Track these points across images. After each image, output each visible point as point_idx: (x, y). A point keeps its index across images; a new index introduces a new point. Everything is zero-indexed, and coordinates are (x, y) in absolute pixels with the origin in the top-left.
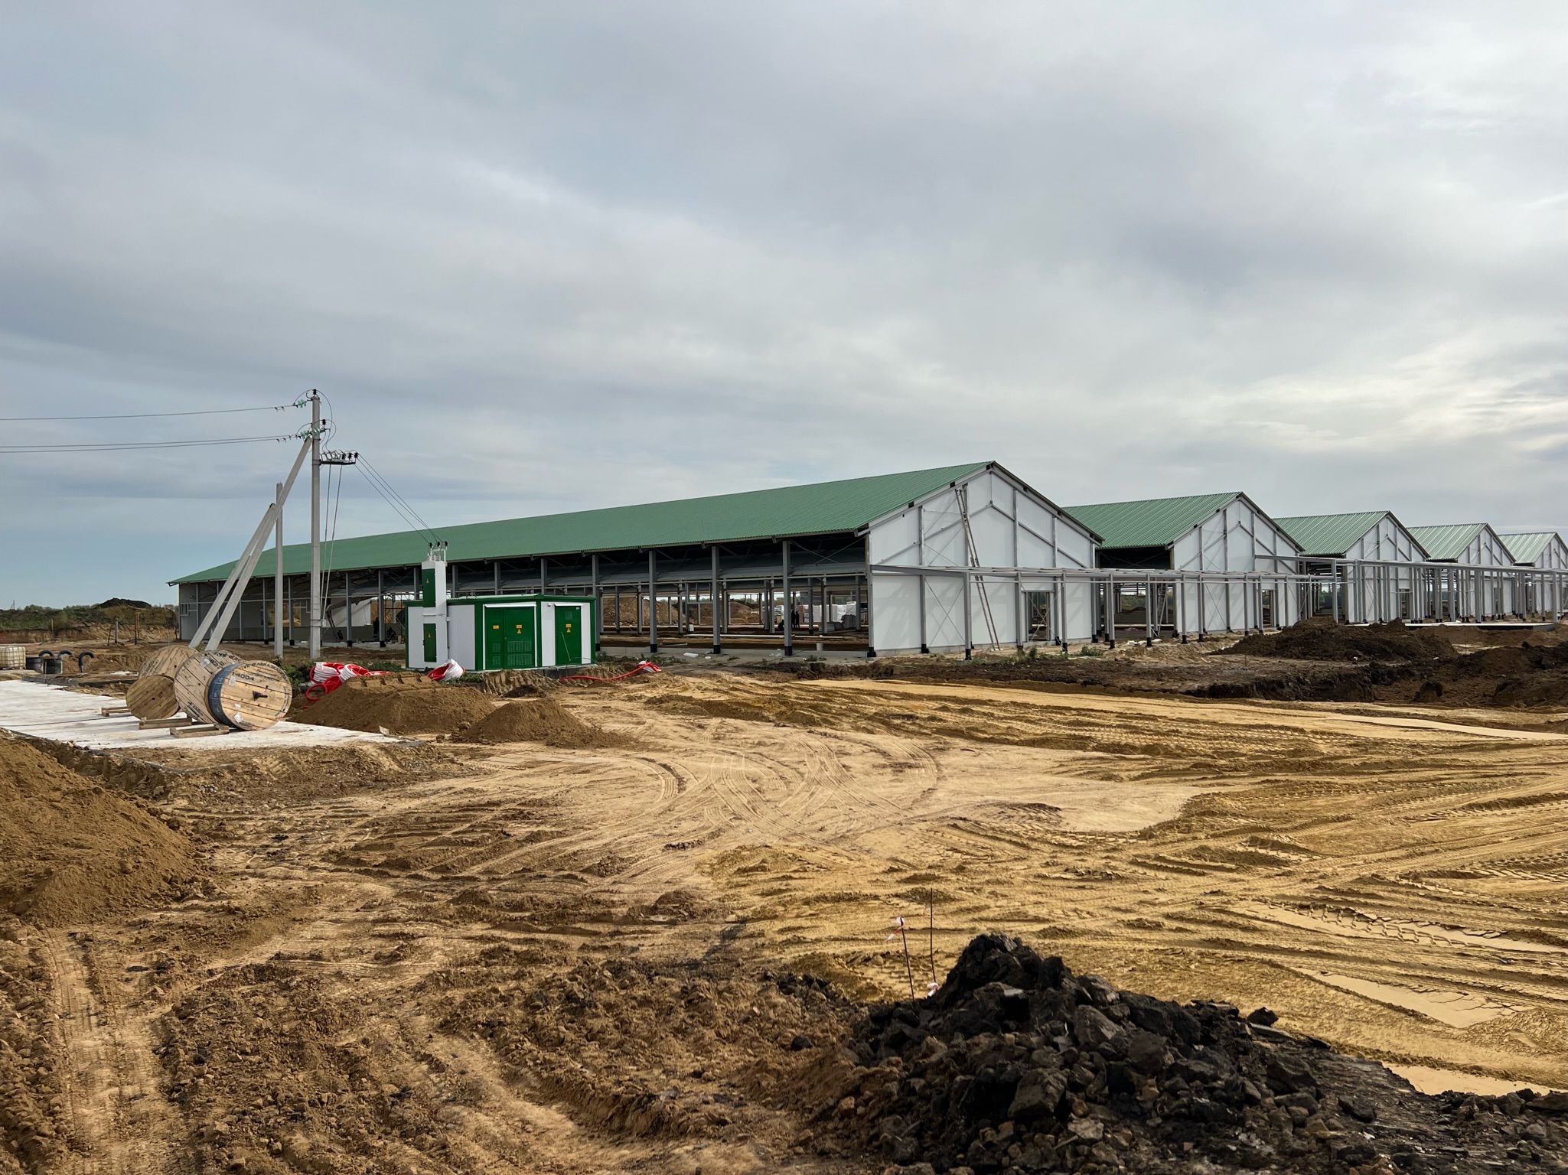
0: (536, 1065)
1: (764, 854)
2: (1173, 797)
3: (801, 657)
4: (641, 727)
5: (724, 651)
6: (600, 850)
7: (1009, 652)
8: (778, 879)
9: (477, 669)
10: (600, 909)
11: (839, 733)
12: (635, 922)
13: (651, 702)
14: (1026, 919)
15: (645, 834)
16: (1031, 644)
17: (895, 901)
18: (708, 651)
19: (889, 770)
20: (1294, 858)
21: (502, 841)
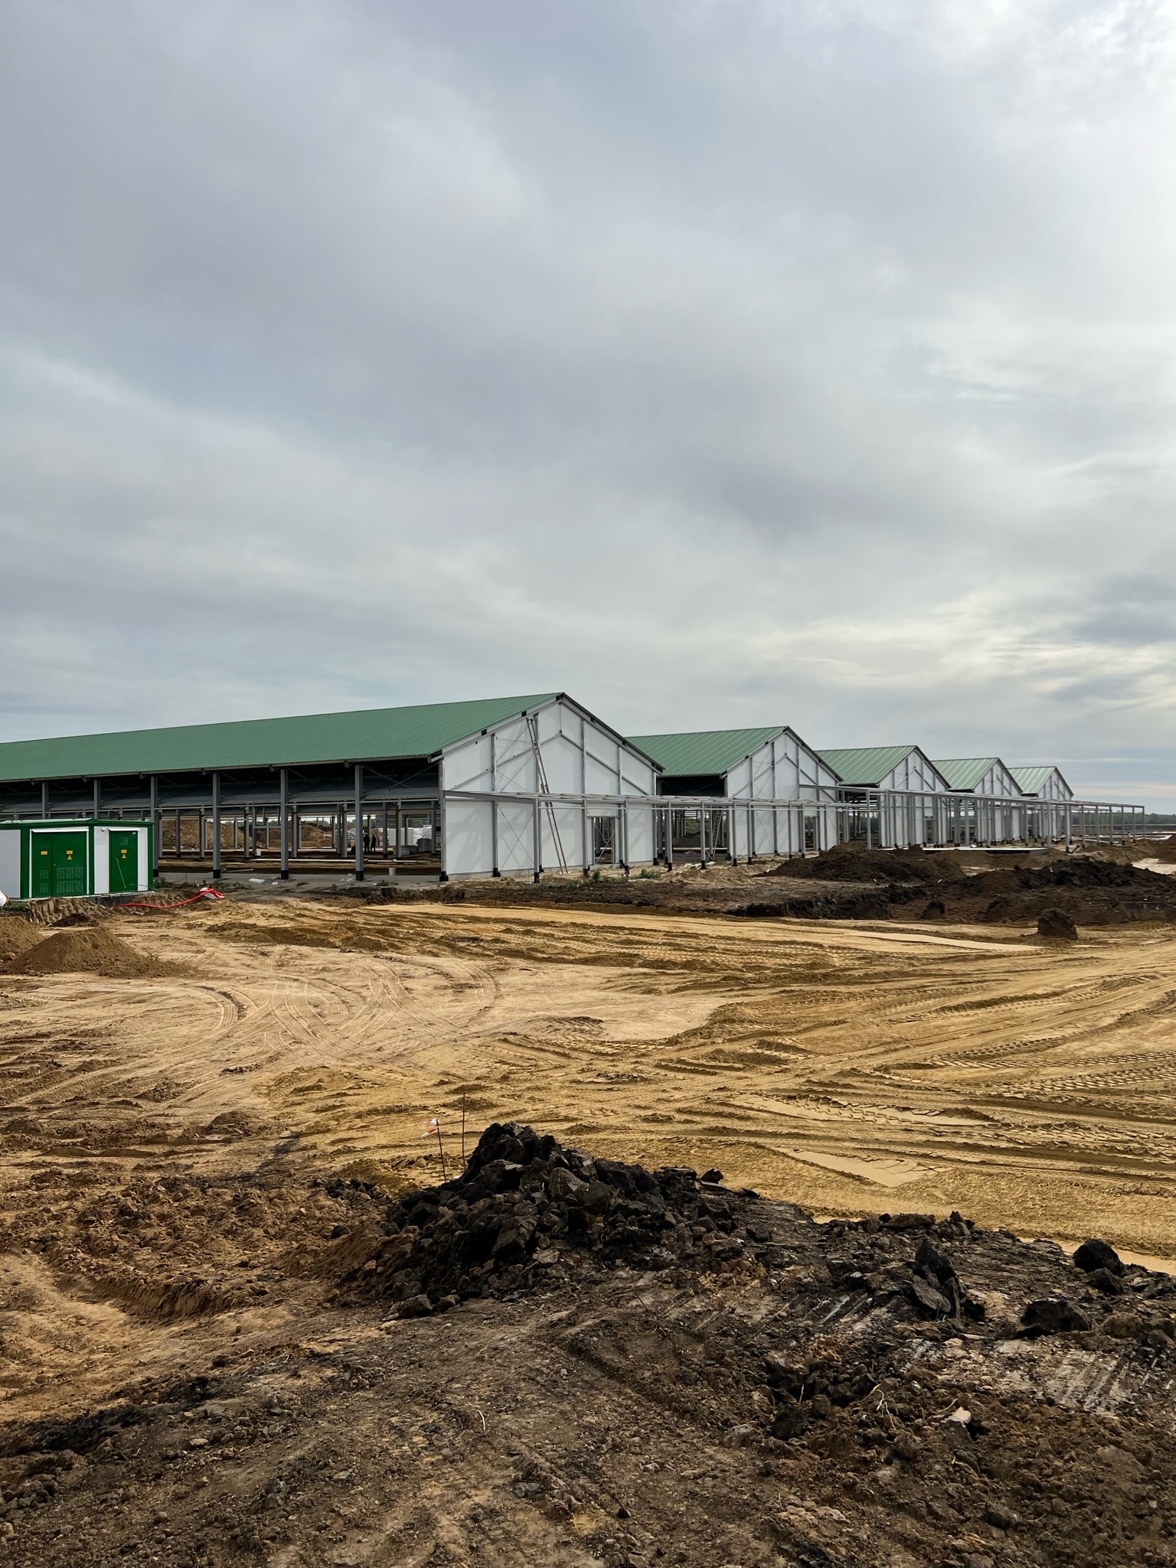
0: (89, 1270)
1: (322, 1074)
2: (703, 1007)
3: (372, 882)
4: (200, 956)
5: (292, 876)
6: (155, 1077)
7: (574, 875)
8: (332, 1096)
9: (22, 897)
10: (155, 1132)
11: (404, 957)
12: (190, 1143)
13: (212, 929)
14: (558, 1120)
15: (202, 1061)
16: (596, 867)
17: (443, 1110)
18: (274, 876)
19: (450, 991)
20: (793, 1057)
21: (52, 1071)
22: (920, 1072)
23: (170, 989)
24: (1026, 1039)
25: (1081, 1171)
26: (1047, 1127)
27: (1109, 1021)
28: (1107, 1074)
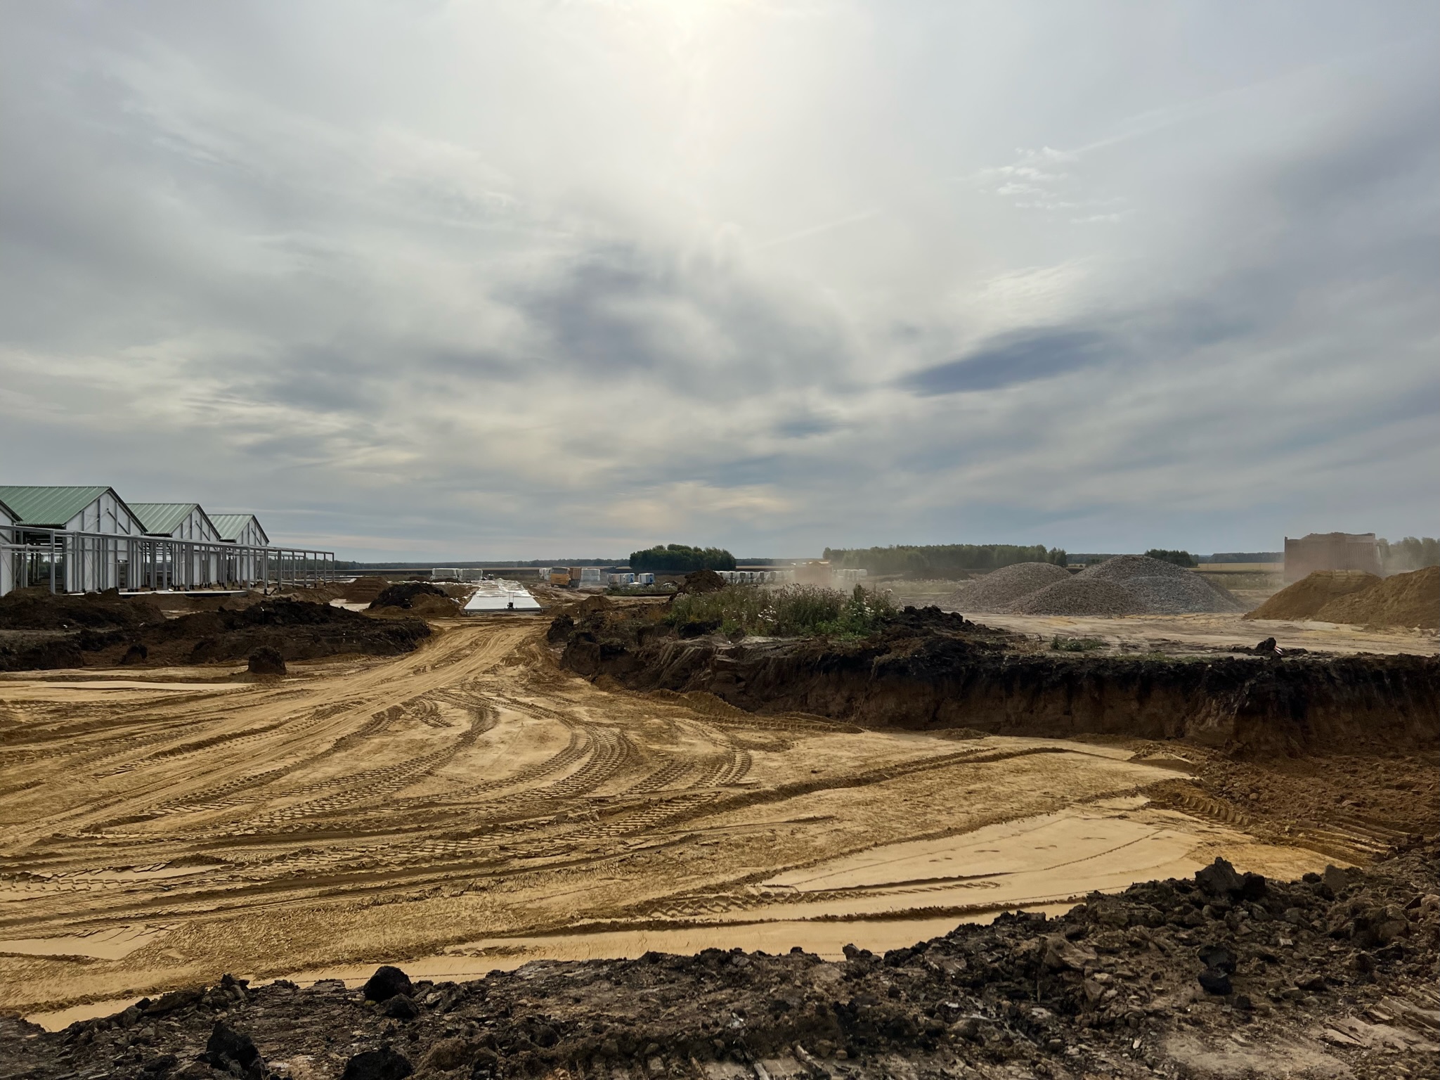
22: (137, 825)
24: (249, 774)
25: (321, 895)
26: (282, 858)
27: (327, 746)
28: (331, 797)
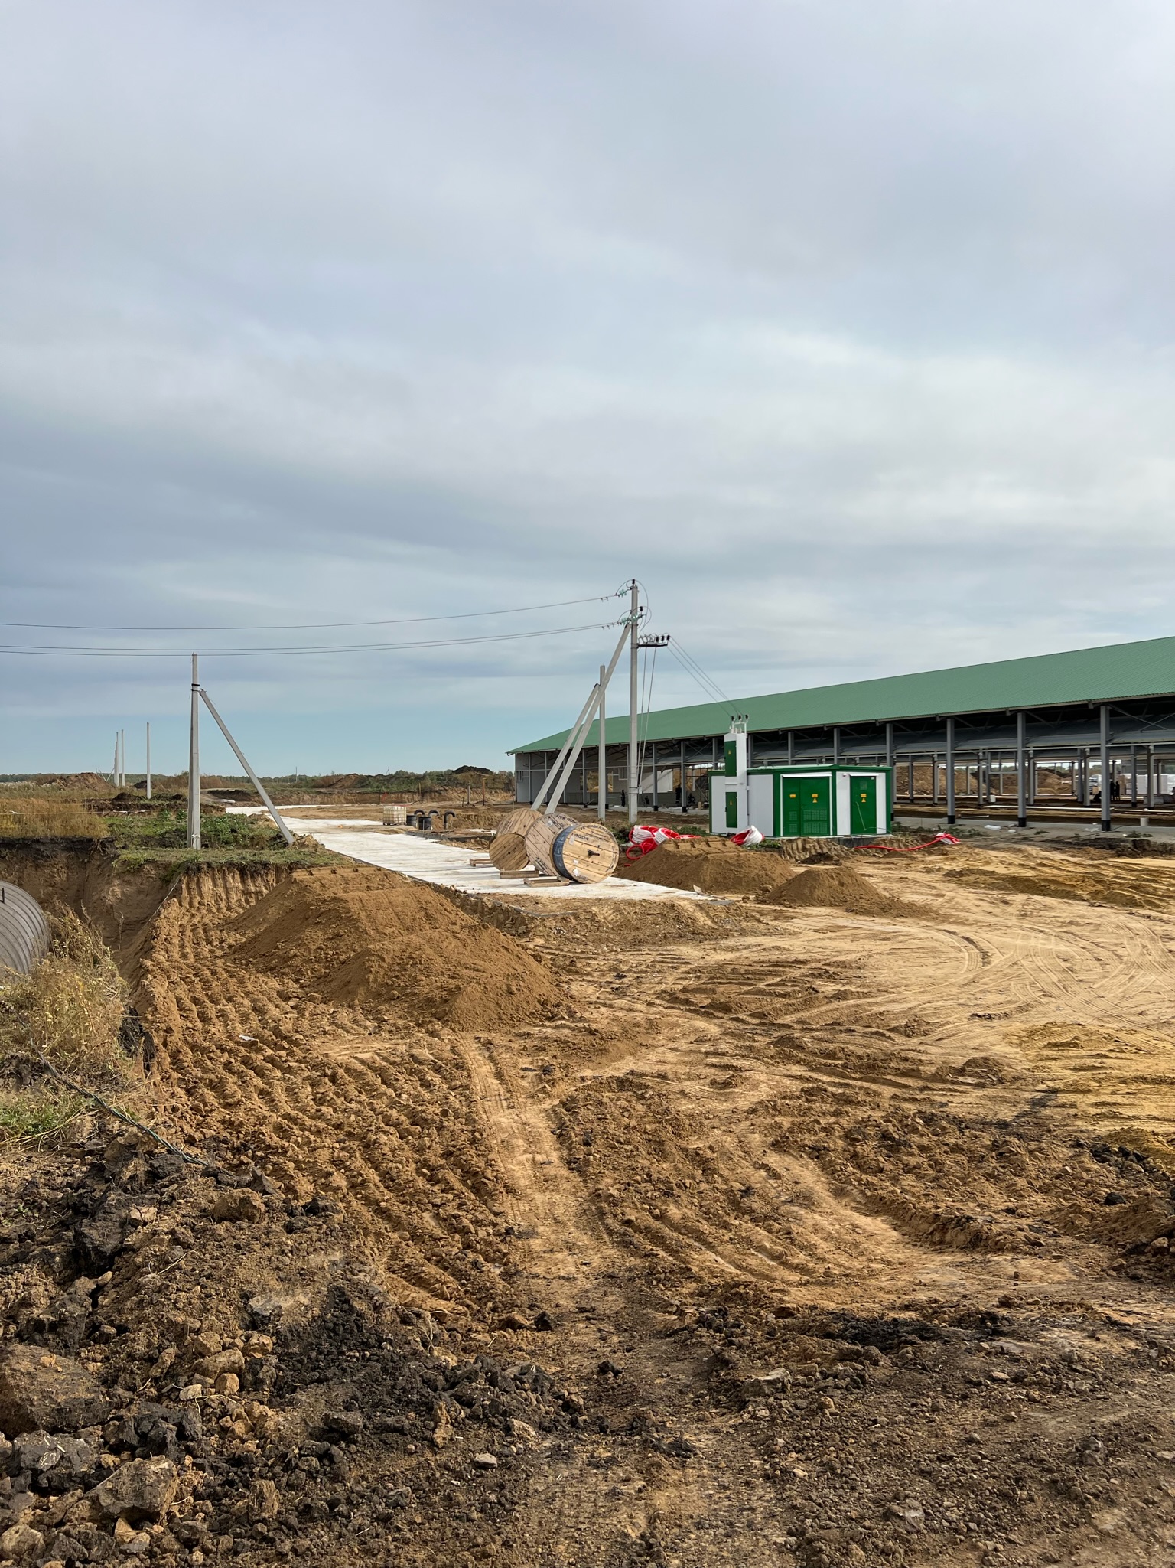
0: (860, 1184)
1: (1076, 1032)
3: (1121, 832)
4: (940, 900)
5: (1030, 824)
6: (905, 1013)
8: (1091, 1056)
9: (775, 836)
10: (908, 1066)
11: (1165, 917)
12: (944, 1081)
13: (950, 874)
15: (950, 1003)
18: (1011, 823)
21: (811, 997)
23: (913, 930)
